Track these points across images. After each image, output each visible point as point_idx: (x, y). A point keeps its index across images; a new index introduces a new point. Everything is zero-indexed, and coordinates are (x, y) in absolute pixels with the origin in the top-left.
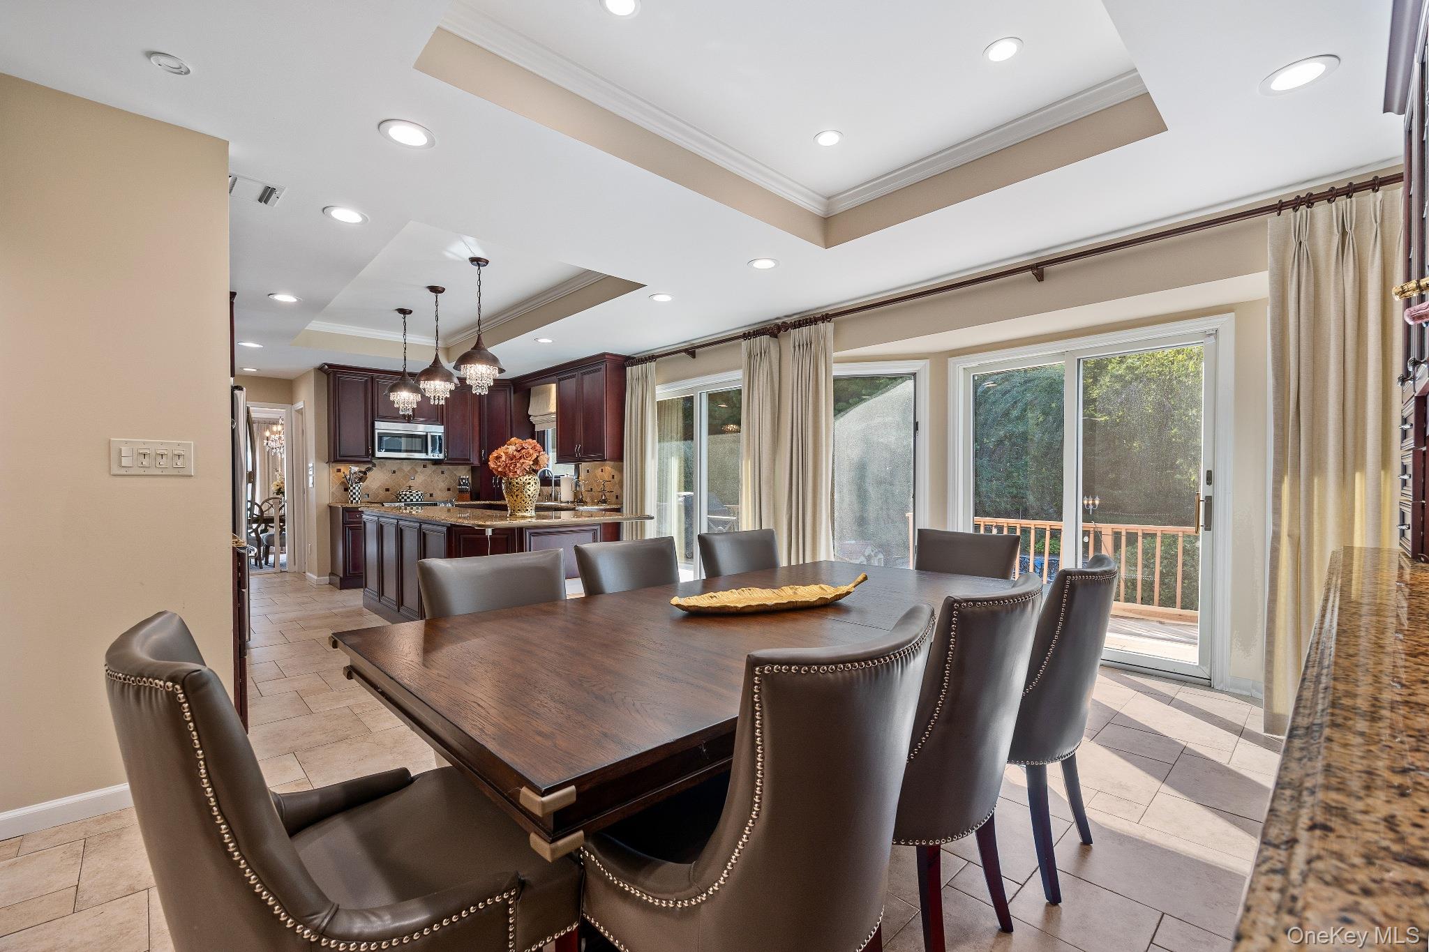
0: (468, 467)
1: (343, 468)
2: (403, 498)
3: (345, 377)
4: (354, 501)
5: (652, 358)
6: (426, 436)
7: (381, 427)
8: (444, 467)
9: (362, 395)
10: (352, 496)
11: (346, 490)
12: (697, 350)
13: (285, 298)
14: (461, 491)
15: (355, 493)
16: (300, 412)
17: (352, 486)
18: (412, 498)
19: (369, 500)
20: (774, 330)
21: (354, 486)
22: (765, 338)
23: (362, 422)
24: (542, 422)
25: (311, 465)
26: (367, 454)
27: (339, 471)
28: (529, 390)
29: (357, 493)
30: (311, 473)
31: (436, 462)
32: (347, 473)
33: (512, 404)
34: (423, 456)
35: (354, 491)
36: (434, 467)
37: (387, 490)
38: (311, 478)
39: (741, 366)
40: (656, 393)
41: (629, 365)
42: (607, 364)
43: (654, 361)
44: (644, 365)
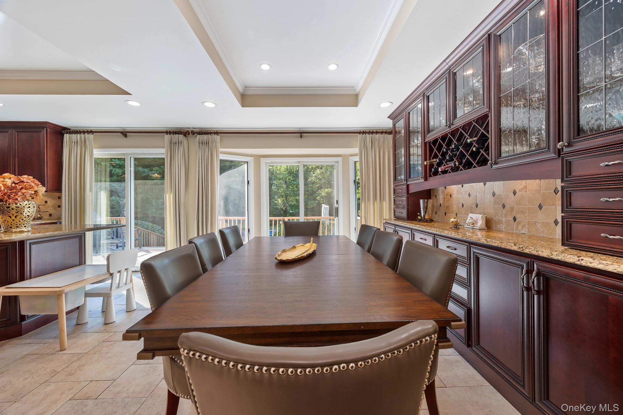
5: (91, 132)
12: (128, 134)
20: (186, 133)
22: (181, 136)
39: (165, 147)
40: (94, 152)
41: (67, 133)
42: (48, 129)
43: (92, 134)
44: (82, 135)
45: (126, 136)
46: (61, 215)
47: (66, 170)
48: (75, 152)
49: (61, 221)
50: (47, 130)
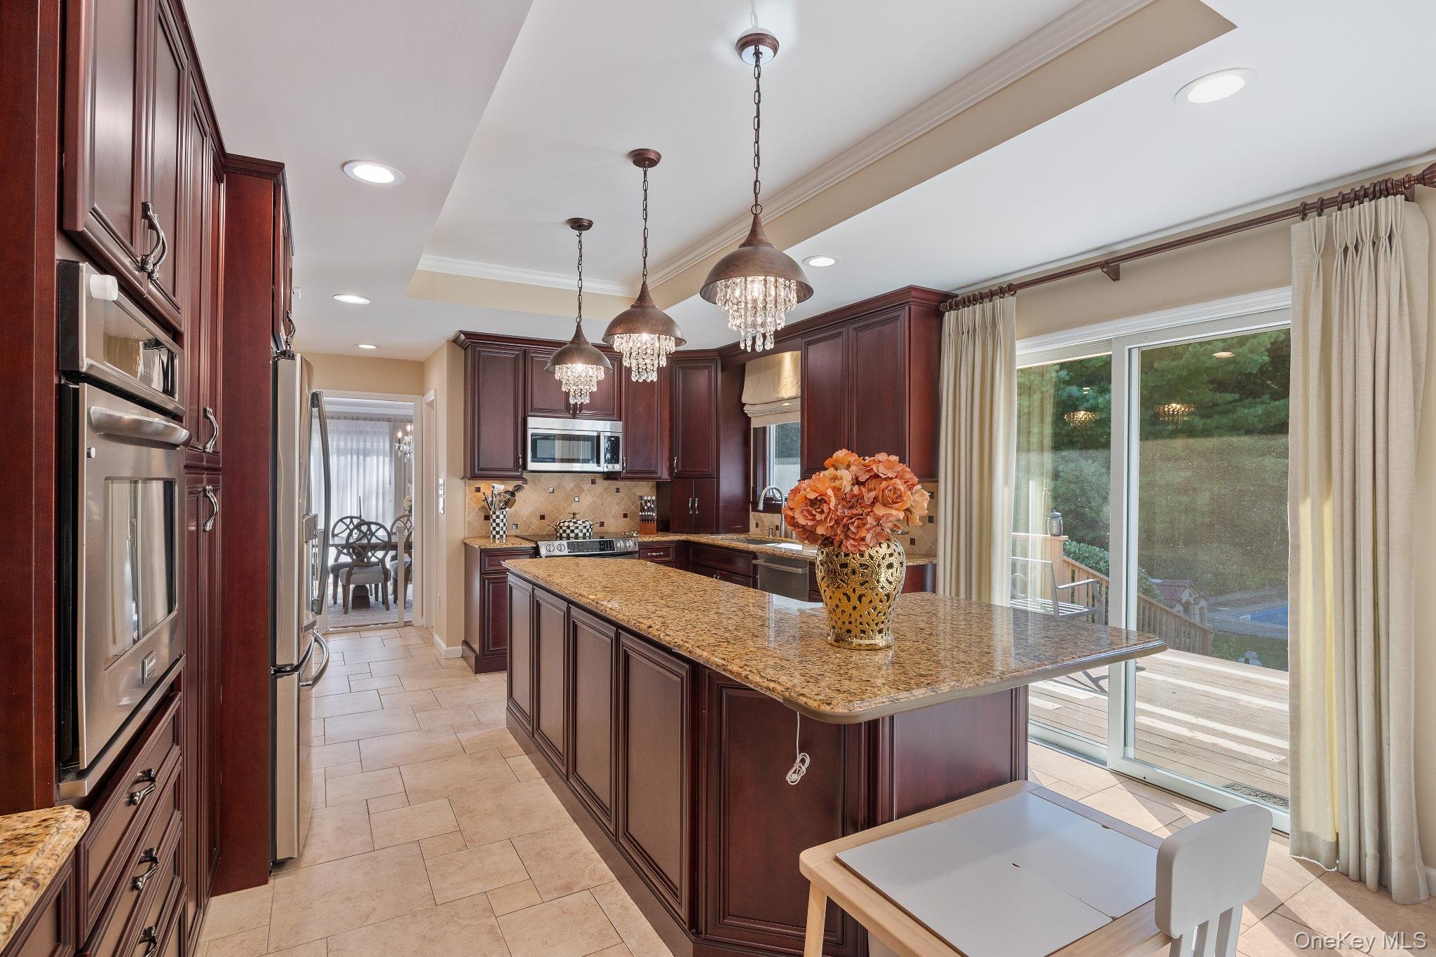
0: (652, 483)
1: (484, 486)
2: (564, 531)
3: (487, 352)
4: (498, 536)
5: (1010, 289)
6: (598, 437)
7: (537, 425)
8: (620, 484)
9: (510, 377)
10: (494, 529)
11: (487, 518)
12: (1123, 265)
13: (373, 173)
14: (645, 520)
15: (498, 525)
16: (431, 404)
17: (494, 513)
18: (576, 531)
19: (518, 532)
21: (498, 513)
23: (510, 419)
24: (764, 414)
25: (441, 481)
26: (516, 466)
27: (478, 490)
28: (743, 366)
29: (501, 525)
30: (441, 492)
31: (609, 476)
32: (488, 493)
33: (719, 389)
34: (591, 467)
35: (498, 521)
36: (607, 483)
37: (542, 517)
38: (441, 500)
39: (1295, 279)
40: (1018, 353)
41: (951, 308)
42: (913, 307)
43: (1013, 295)
44: (988, 305)
45: (1115, 275)
46: (936, 541)
47: (947, 416)
48: (970, 360)
49: (934, 562)
50: (910, 308)
